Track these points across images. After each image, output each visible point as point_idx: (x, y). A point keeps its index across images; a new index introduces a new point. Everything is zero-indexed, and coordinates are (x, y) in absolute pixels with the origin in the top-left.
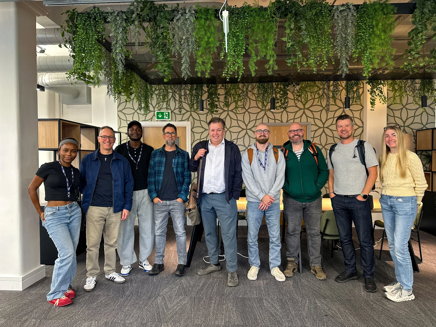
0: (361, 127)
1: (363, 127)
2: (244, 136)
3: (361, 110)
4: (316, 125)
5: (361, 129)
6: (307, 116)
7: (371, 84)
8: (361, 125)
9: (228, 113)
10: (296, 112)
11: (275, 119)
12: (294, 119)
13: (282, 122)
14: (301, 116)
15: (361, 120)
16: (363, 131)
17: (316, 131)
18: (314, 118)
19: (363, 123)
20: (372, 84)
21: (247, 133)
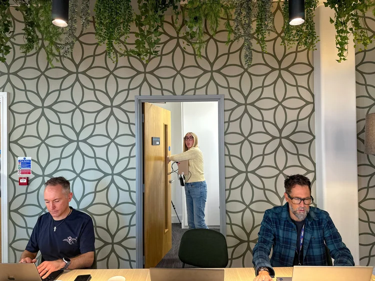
0: (311, 103)
1: (313, 103)
2: (107, 119)
3: (310, 73)
4: (233, 100)
5: (310, 107)
6: (217, 85)
7: (336, 6)
8: (310, 99)
9: (77, 77)
10: (199, 77)
11: (162, 90)
12: (195, 89)
13: (174, 94)
14: (207, 84)
15: (309, 90)
16: (313, 110)
17: (233, 110)
18: (229, 88)
19: (313, 96)
20: (340, 6)
21: (112, 113)
